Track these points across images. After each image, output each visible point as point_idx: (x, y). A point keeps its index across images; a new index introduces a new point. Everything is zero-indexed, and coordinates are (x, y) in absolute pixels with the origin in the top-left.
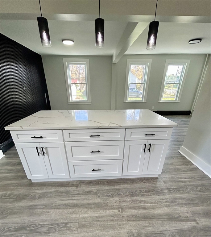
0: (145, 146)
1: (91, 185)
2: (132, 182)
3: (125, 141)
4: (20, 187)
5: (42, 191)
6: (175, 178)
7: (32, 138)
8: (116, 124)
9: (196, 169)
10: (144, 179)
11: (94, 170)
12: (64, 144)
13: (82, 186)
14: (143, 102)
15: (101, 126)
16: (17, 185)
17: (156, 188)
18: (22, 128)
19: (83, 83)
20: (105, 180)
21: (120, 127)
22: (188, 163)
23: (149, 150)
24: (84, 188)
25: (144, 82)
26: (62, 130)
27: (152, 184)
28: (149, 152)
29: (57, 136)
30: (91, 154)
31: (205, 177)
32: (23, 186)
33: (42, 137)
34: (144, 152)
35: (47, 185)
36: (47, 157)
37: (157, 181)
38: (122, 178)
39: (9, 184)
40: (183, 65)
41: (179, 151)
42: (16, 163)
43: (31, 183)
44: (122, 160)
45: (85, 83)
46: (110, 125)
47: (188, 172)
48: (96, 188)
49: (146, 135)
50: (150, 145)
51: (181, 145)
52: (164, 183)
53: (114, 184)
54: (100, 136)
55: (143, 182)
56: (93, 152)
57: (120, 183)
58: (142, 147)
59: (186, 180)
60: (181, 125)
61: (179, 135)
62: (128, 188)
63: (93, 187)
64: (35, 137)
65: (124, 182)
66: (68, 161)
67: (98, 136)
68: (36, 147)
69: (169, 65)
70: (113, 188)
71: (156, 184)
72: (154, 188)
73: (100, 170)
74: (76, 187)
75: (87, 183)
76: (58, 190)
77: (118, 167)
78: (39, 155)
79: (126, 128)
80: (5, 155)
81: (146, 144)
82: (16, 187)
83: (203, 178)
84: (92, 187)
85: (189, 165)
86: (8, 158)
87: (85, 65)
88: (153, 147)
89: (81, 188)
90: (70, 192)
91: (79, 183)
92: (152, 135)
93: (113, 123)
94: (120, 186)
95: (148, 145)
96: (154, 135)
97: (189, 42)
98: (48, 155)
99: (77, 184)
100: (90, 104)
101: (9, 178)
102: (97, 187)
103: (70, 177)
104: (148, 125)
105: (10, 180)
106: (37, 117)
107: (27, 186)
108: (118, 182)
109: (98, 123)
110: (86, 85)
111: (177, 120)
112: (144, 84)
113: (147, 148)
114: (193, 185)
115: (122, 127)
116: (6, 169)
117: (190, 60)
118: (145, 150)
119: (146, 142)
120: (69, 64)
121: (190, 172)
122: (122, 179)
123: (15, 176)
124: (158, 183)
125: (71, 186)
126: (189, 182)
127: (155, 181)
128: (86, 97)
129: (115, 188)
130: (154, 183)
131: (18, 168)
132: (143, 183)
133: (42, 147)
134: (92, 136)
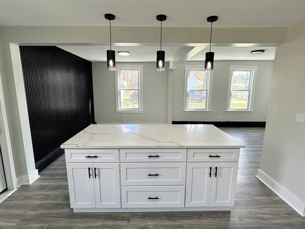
0: (210, 169)
1: (146, 219)
2: (198, 217)
3: (187, 163)
4: (59, 219)
5: (86, 225)
6: (253, 213)
7: (86, 157)
8: (177, 144)
9: (281, 202)
10: (213, 213)
11: (150, 198)
12: (120, 165)
13: (135, 219)
14: (207, 111)
15: (160, 146)
16: (55, 215)
17: (228, 226)
18: (79, 147)
19: (135, 89)
20: (163, 213)
21: (181, 147)
22: (269, 193)
23: (216, 174)
24: (138, 222)
25: (206, 88)
26: (119, 149)
27: (223, 220)
28: (216, 177)
29: (112, 156)
30: (149, 178)
31: (293, 213)
32: (63, 217)
33: (97, 157)
34: (210, 177)
35: (91, 217)
36: (99, 179)
37: (229, 217)
38: (185, 210)
39: (46, 214)
40: (250, 71)
41: (257, 176)
42: (53, 187)
43: (72, 213)
44: (185, 186)
45: (137, 90)
46: (170, 145)
47: (270, 205)
48: (152, 223)
49: (210, 156)
50: (216, 168)
51: (259, 167)
52: (238, 220)
53: (175, 218)
54: (159, 156)
55: (212, 216)
56: (150, 175)
57: (183, 217)
58: (207, 171)
59: (267, 216)
60: (258, 140)
61: (256, 154)
62: (193, 225)
63: (149, 222)
64: (89, 157)
65: (188, 217)
66: (121, 186)
67: (157, 156)
68: (89, 168)
69: (234, 71)
70: (173, 224)
71: (229, 220)
72: (226, 226)
73: (158, 198)
74: (127, 221)
75: (141, 215)
76: (105, 224)
77: (180, 195)
78: (90, 177)
79: (187, 149)
80: (40, 176)
81: (211, 167)
82: (54, 219)
83: (290, 214)
84: (147, 222)
85: (271, 196)
86: (43, 179)
87: (138, 71)
88: (219, 170)
89: (133, 223)
90: (121, 227)
91: (131, 216)
92: (217, 156)
93: (173, 143)
94: (183, 221)
95: (214, 168)
96: (220, 156)
97: (251, 52)
98: (99, 177)
99: (128, 217)
100: (142, 112)
101: (46, 206)
102: (154, 221)
103: (121, 207)
104: (211, 145)
105: (47, 209)
106: (90, 133)
107: (68, 218)
108: (179, 215)
109: (157, 141)
110: (139, 91)
111: (251, 134)
112: (206, 90)
113: (213, 172)
114: (278, 224)
115: (183, 148)
116: (42, 195)
117: (257, 67)
118: (210, 174)
119: (211, 165)
120: (120, 70)
121: (273, 206)
122: (184, 212)
123: (53, 204)
124: (232, 219)
125: (121, 220)
126: (273, 219)
127: (227, 216)
128: (138, 104)
129: (177, 224)
130: (226, 218)
131: (56, 193)
132: (212, 219)
133: (95, 168)
134: (150, 156)
